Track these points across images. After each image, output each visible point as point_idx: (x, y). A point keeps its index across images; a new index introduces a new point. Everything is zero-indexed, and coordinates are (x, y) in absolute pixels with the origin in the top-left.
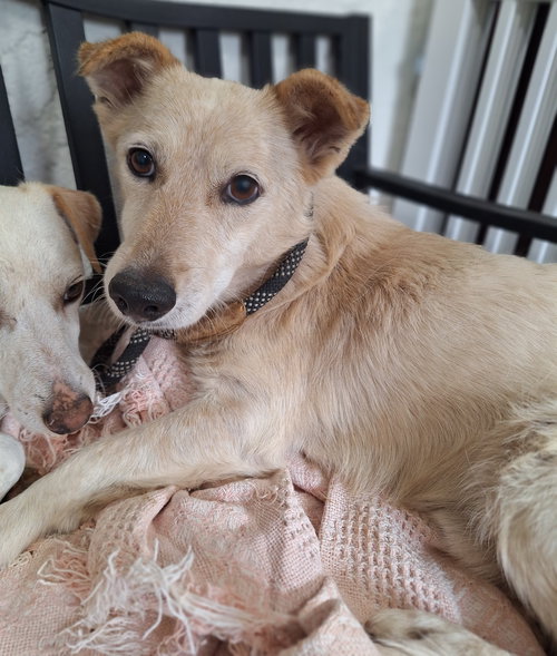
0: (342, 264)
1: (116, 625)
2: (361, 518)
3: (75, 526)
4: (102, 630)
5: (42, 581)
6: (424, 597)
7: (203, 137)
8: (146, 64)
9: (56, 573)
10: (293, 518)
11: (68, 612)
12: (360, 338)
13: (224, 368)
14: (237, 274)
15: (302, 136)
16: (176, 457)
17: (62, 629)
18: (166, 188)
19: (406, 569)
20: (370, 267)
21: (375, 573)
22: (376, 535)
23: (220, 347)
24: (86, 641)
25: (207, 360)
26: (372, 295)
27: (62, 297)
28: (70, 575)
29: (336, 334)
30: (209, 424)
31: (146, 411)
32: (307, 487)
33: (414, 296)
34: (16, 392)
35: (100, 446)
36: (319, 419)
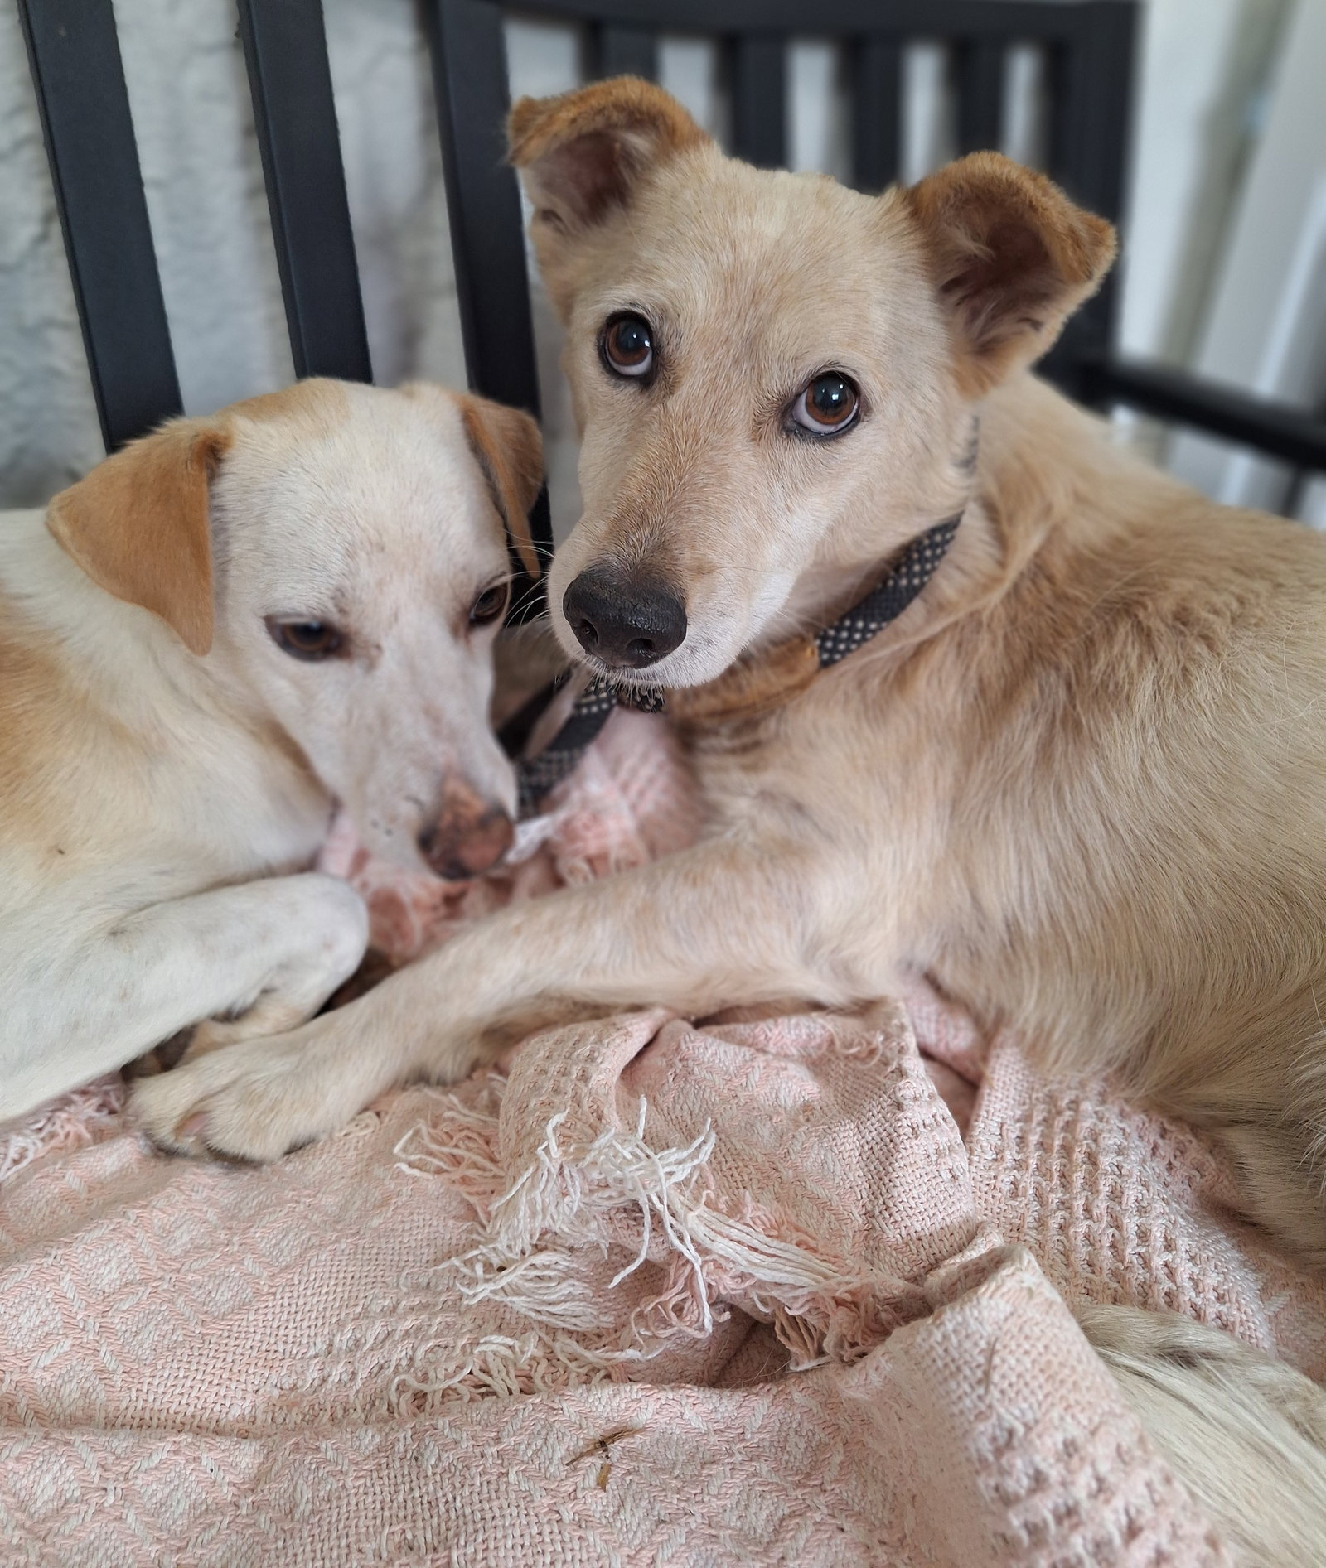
0: (1039, 568)
1: (547, 1267)
2: (1059, 1122)
3: (464, 1070)
4: (520, 1272)
5: (404, 1167)
6: (1193, 1294)
7: (756, 296)
8: (639, 142)
9: (431, 1154)
10: (915, 1099)
11: (454, 1231)
12: (1078, 726)
13: (769, 778)
14: (802, 582)
15: (958, 294)
16: (669, 945)
17: (443, 1260)
18: (675, 404)
19: (1157, 1233)
20: (1108, 574)
21: (1087, 1236)
22: (1092, 1159)
23: (762, 734)
24: (491, 1286)
25: (731, 761)
26: (1109, 635)
27: (466, 612)
28: (456, 1161)
29: (1020, 718)
30: (739, 885)
31: (603, 857)
32: (940, 1050)
33: (1208, 640)
34: (372, 789)
35: (513, 916)
36: (975, 899)
